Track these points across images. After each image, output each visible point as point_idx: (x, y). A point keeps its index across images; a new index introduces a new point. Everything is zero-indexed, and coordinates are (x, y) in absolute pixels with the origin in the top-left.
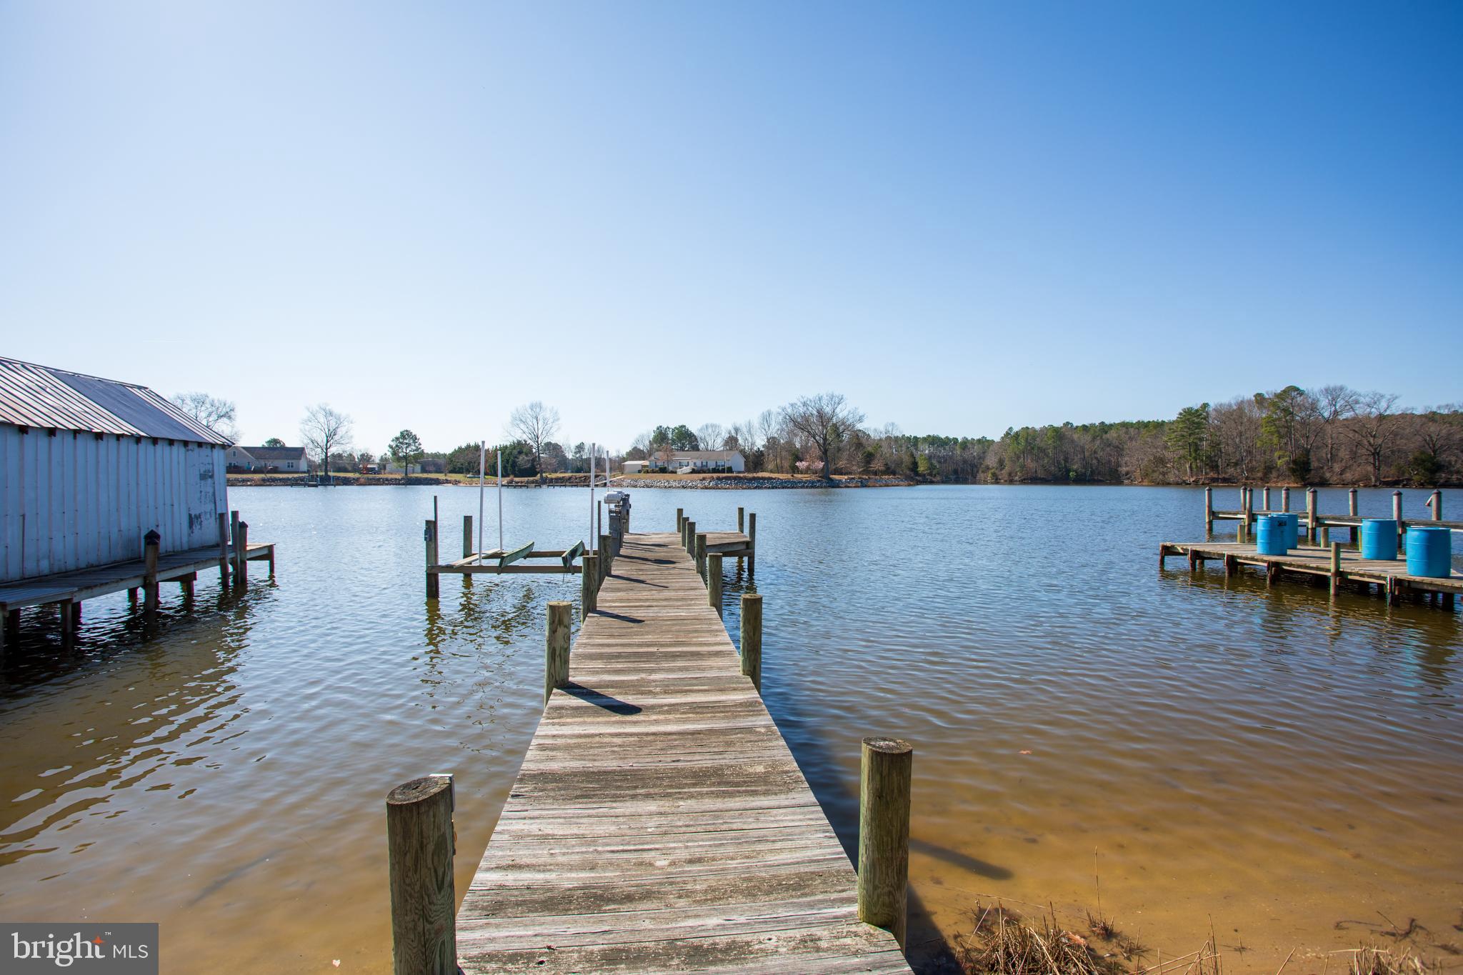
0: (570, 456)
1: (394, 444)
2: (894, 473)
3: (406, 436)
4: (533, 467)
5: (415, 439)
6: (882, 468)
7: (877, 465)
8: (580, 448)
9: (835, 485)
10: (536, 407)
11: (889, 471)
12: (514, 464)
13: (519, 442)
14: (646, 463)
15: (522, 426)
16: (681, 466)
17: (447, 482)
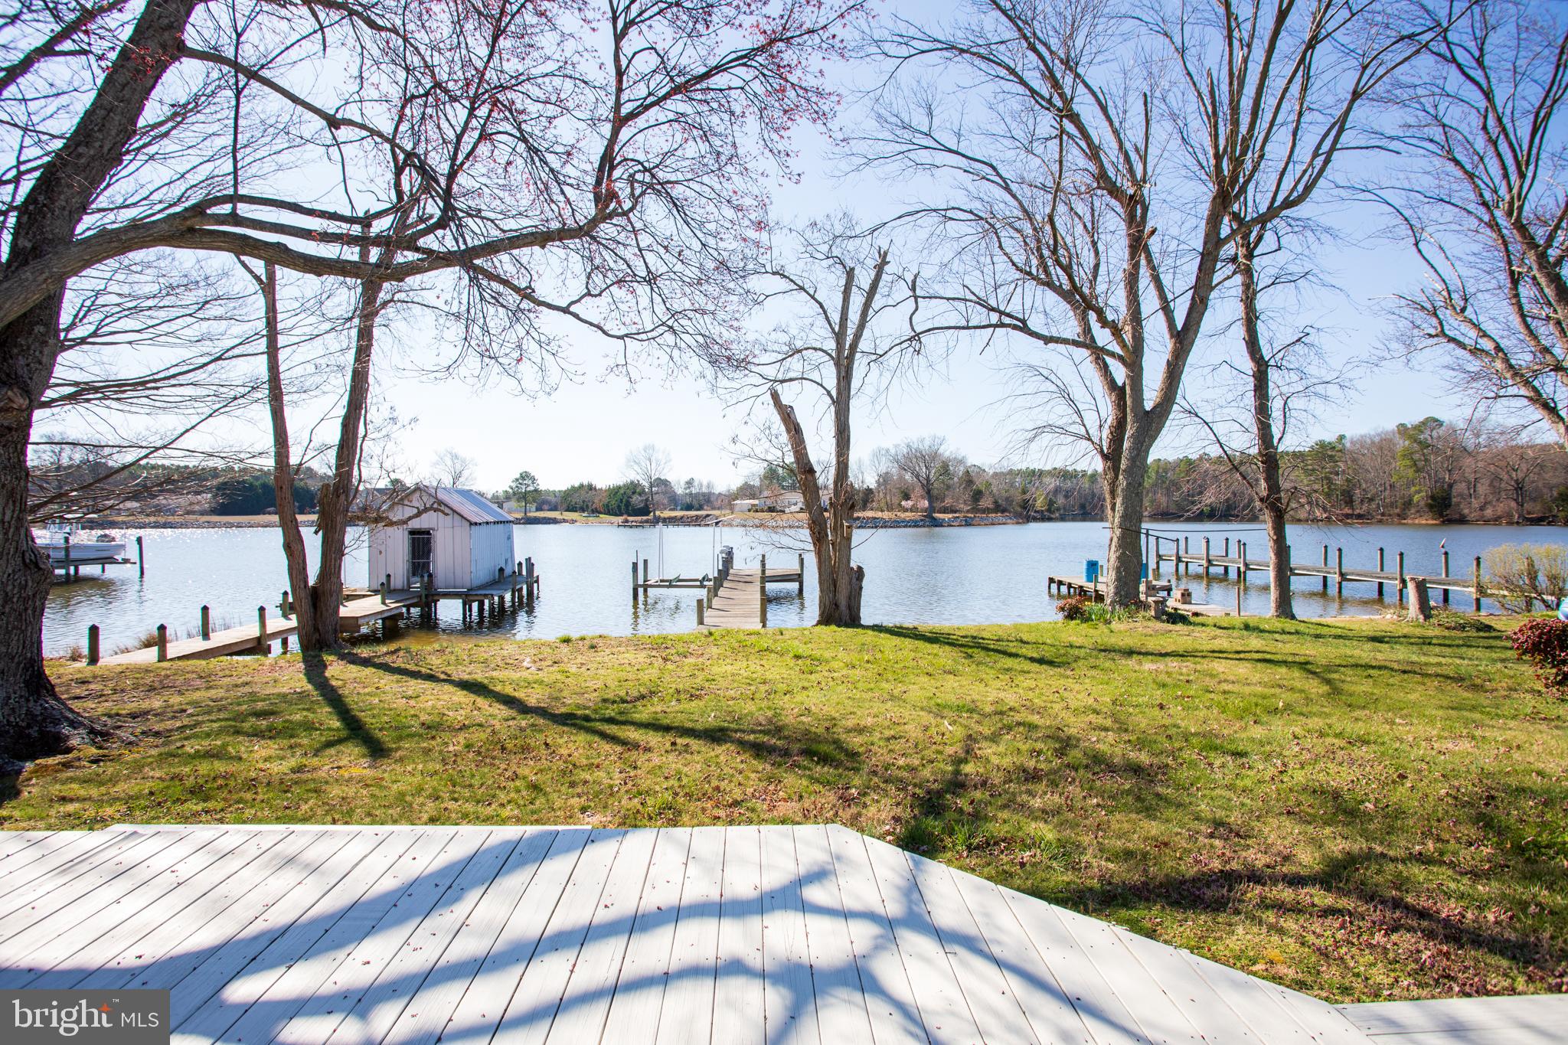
0: (680, 490)
1: (514, 485)
2: (1003, 511)
3: (525, 476)
4: (647, 506)
5: (533, 479)
6: (991, 506)
7: (986, 502)
8: (690, 483)
9: (937, 523)
10: (649, 449)
11: (998, 508)
12: (628, 504)
13: (632, 482)
14: (756, 502)
15: (636, 467)
16: (790, 505)
17: (565, 521)
